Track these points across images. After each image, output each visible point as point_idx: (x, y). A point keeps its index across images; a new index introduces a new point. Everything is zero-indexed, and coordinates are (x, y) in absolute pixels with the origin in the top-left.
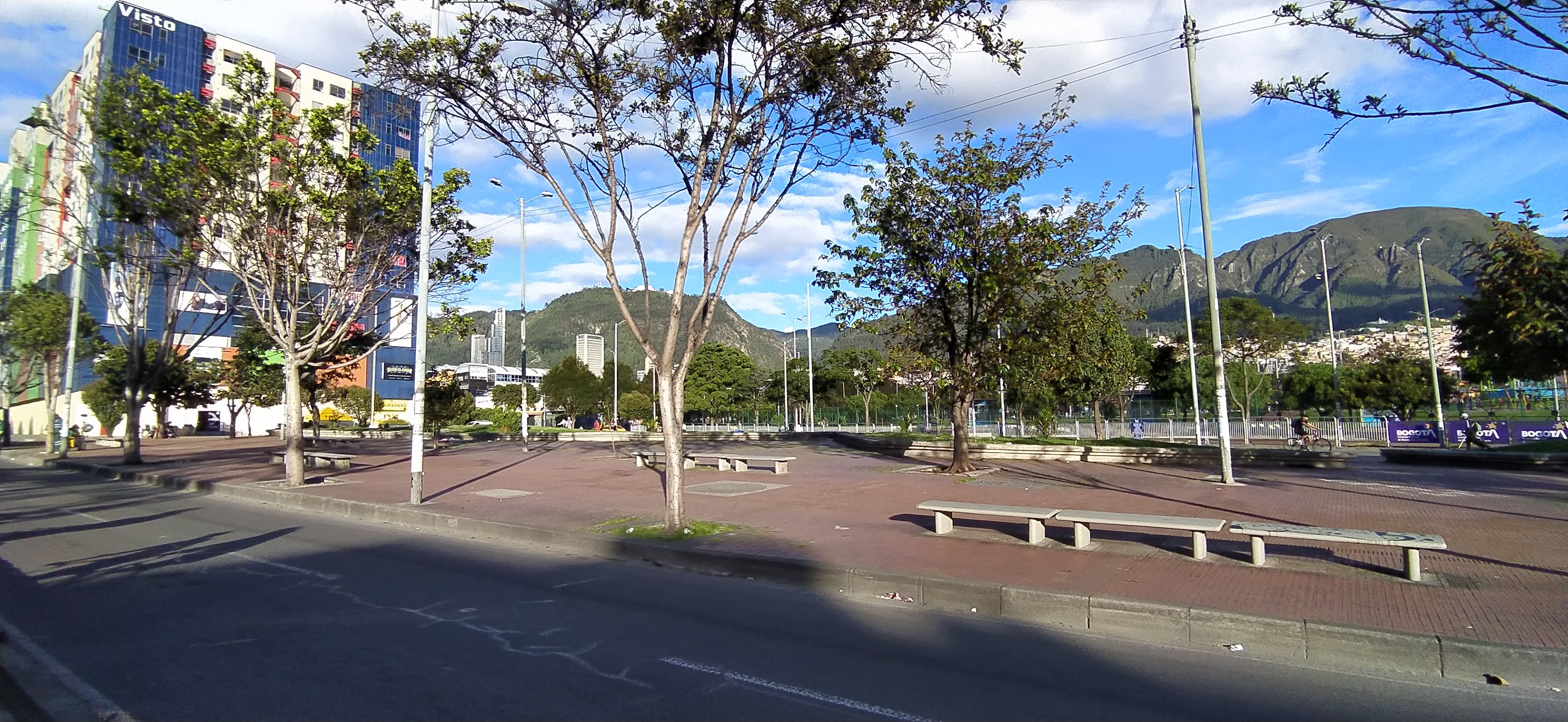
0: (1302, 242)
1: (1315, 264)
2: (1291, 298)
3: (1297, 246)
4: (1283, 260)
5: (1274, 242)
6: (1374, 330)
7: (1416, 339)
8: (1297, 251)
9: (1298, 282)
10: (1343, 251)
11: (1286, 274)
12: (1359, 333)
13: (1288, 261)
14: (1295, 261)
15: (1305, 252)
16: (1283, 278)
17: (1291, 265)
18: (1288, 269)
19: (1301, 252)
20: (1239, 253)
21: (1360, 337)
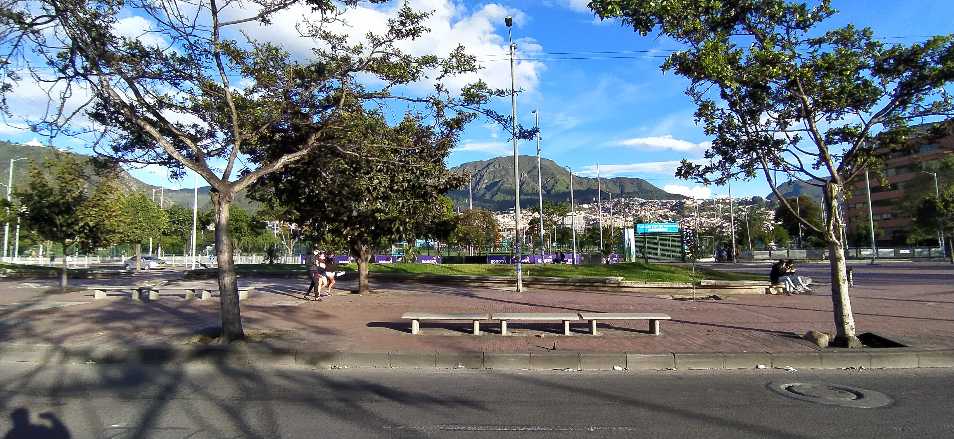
0: (487, 166)
1: (492, 178)
2: (481, 193)
3: (485, 168)
4: (478, 174)
5: (475, 164)
6: (511, 212)
7: (526, 217)
8: (485, 170)
9: (484, 186)
10: (503, 173)
11: (479, 181)
12: (505, 213)
13: (481, 175)
14: (483, 175)
15: (488, 171)
16: (477, 183)
17: (482, 177)
18: (481, 179)
19: (486, 171)
20: (459, 168)
21: (506, 215)
